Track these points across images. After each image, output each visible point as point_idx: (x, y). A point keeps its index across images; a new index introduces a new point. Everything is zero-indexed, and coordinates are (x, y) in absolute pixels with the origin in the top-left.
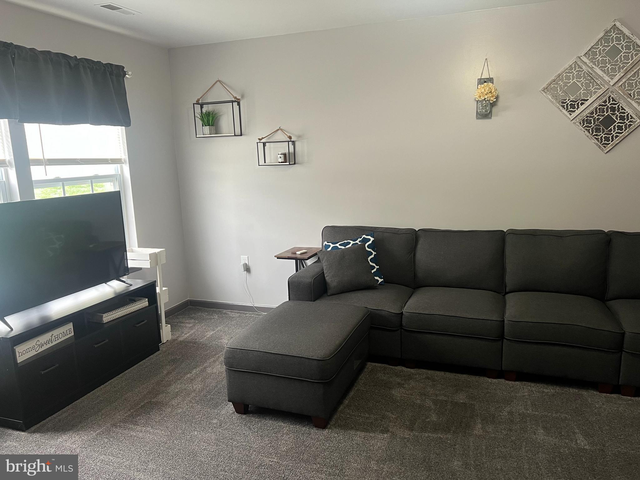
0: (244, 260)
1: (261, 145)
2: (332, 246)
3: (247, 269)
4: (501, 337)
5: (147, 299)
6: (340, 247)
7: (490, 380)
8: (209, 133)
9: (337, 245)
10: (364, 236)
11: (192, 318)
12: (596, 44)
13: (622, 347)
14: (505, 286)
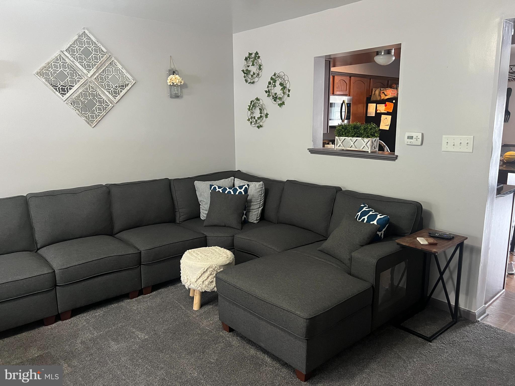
4: (54, 285)
12: (74, 43)
13: (141, 262)
14: (36, 243)
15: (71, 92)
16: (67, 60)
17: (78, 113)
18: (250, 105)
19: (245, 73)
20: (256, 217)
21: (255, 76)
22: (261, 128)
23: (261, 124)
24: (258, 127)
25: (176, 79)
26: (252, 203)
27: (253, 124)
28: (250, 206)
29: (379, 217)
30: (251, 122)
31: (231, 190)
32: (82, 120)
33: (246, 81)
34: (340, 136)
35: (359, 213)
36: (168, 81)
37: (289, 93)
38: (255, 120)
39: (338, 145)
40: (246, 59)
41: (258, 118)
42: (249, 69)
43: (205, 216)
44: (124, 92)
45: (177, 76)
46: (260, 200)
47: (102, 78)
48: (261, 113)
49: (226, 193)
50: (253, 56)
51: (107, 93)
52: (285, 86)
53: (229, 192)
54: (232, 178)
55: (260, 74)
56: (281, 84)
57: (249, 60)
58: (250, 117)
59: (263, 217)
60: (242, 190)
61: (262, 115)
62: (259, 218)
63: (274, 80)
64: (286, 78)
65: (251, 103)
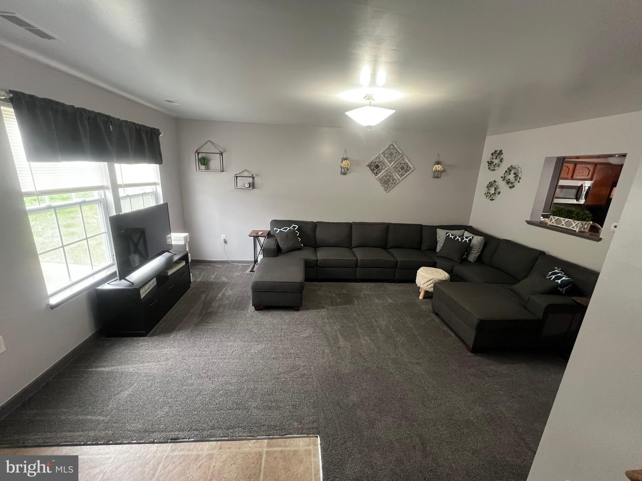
0: (223, 237)
1: (235, 177)
2: (279, 230)
3: (226, 242)
4: (357, 266)
5: (185, 261)
6: (283, 230)
7: (351, 283)
8: (204, 169)
9: (282, 229)
10: (293, 225)
11: (196, 269)
12: (386, 150)
13: (397, 266)
14: (352, 245)
15: (380, 174)
16: (381, 158)
17: (381, 185)
18: (488, 184)
19: (489, 163)
20: (473, 258)
21: (496, 166)
22: (493, 201)
23: (494, 198)
24: (491, 200)
25: (439, 167)
26: (473, 249)
27: (488, 197)
28: (471, 250)
29: (564, 278)
30: (487, 196)
31: (460, 238)
32: (382, 189)
33: (489, 168)
34: (554, 215)
35: (550, 273)
36: (434, 169)
37: (520, 180)
38: (490, 195)
39: (552, 222)
40: (492, 154)
41: (492, 194)
42: (493, 160)
43: (439, 250)
44: (407, 174)
45: (440, 166)
47: (396, 167)
48: (495, 191)
49: (456, 239)
50: (498, 152)
51: (397, 175)
52: (518, 174)
53: (458, 239)
54: (464, 230)
55: (501, 165)
56: (514, 174)
57: (494, 155)
58: (487, 192)
59: (479, 259)
60: (467, 240)
61: (496, 192)
62: (476, 259)
63: (510, 170)
64: (520, 170)
65: (489, 183)
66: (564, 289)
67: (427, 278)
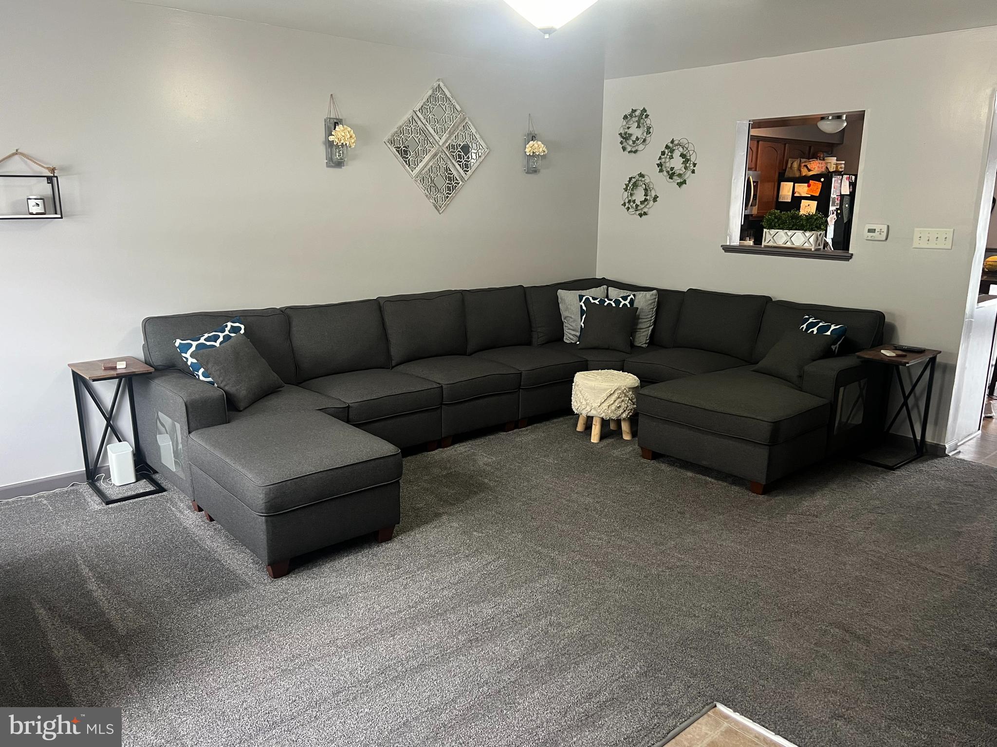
2: (193, 343)
4: (442, 404)
6: (207, 343)
9: (202, 340)
10: (230, 324)
12: (427, 100)
13: (520, 385)
14: (392, 360)
15: (421, 165)
16: (419, 123)
17: (426, 193)
18: (627, 183)
19: (623, 138)
20: (645, 339)
21: (639, 142)
22: (644, 217)
23: (645, 210)
24: (641, 215)
25: (537, 147)
26: (640, 320)
27: (631, 210)
28: (637, 324)
29: (833, 327)
30: (628, 209)
31: (611, 302)
32: (429, 204)
33: (624, 149)
34: (770, 228)
35: (805, 326)
36: (527, 150)
37: (694, 168)
38: (634, 205)
39: (767, 241)
40: (625, 117)
41: (642, 203)
42: (629, 131)
43: (574, 338)
44: (476, 164)
45: (539, 143)
46: (650, 316)
48: (646, 195)
49: (605, 305)
50: (637, 113)
51: (458, 167)
52: (689, 157)
53: (610, 304)
54: (602, 287)
55: (648, 139)
56: (683, 156)
57: (631, 118)
58: (627, 201)
59: (653, 340)
60: (627, 302)
61: (648, 198)
62: (648, 341)
63: (670, 149)
64: (691, 148)
65: (629, 181)
66: (837, 345)
67: (606, 390)
